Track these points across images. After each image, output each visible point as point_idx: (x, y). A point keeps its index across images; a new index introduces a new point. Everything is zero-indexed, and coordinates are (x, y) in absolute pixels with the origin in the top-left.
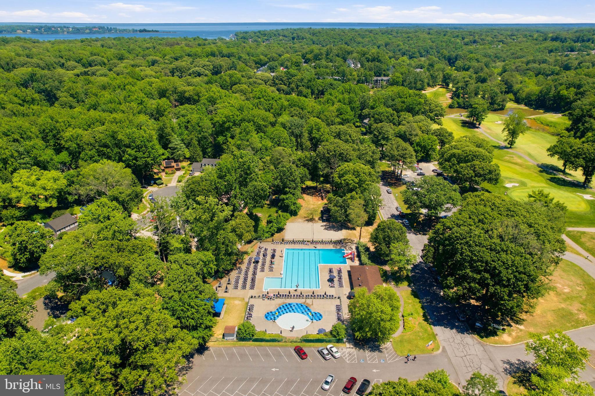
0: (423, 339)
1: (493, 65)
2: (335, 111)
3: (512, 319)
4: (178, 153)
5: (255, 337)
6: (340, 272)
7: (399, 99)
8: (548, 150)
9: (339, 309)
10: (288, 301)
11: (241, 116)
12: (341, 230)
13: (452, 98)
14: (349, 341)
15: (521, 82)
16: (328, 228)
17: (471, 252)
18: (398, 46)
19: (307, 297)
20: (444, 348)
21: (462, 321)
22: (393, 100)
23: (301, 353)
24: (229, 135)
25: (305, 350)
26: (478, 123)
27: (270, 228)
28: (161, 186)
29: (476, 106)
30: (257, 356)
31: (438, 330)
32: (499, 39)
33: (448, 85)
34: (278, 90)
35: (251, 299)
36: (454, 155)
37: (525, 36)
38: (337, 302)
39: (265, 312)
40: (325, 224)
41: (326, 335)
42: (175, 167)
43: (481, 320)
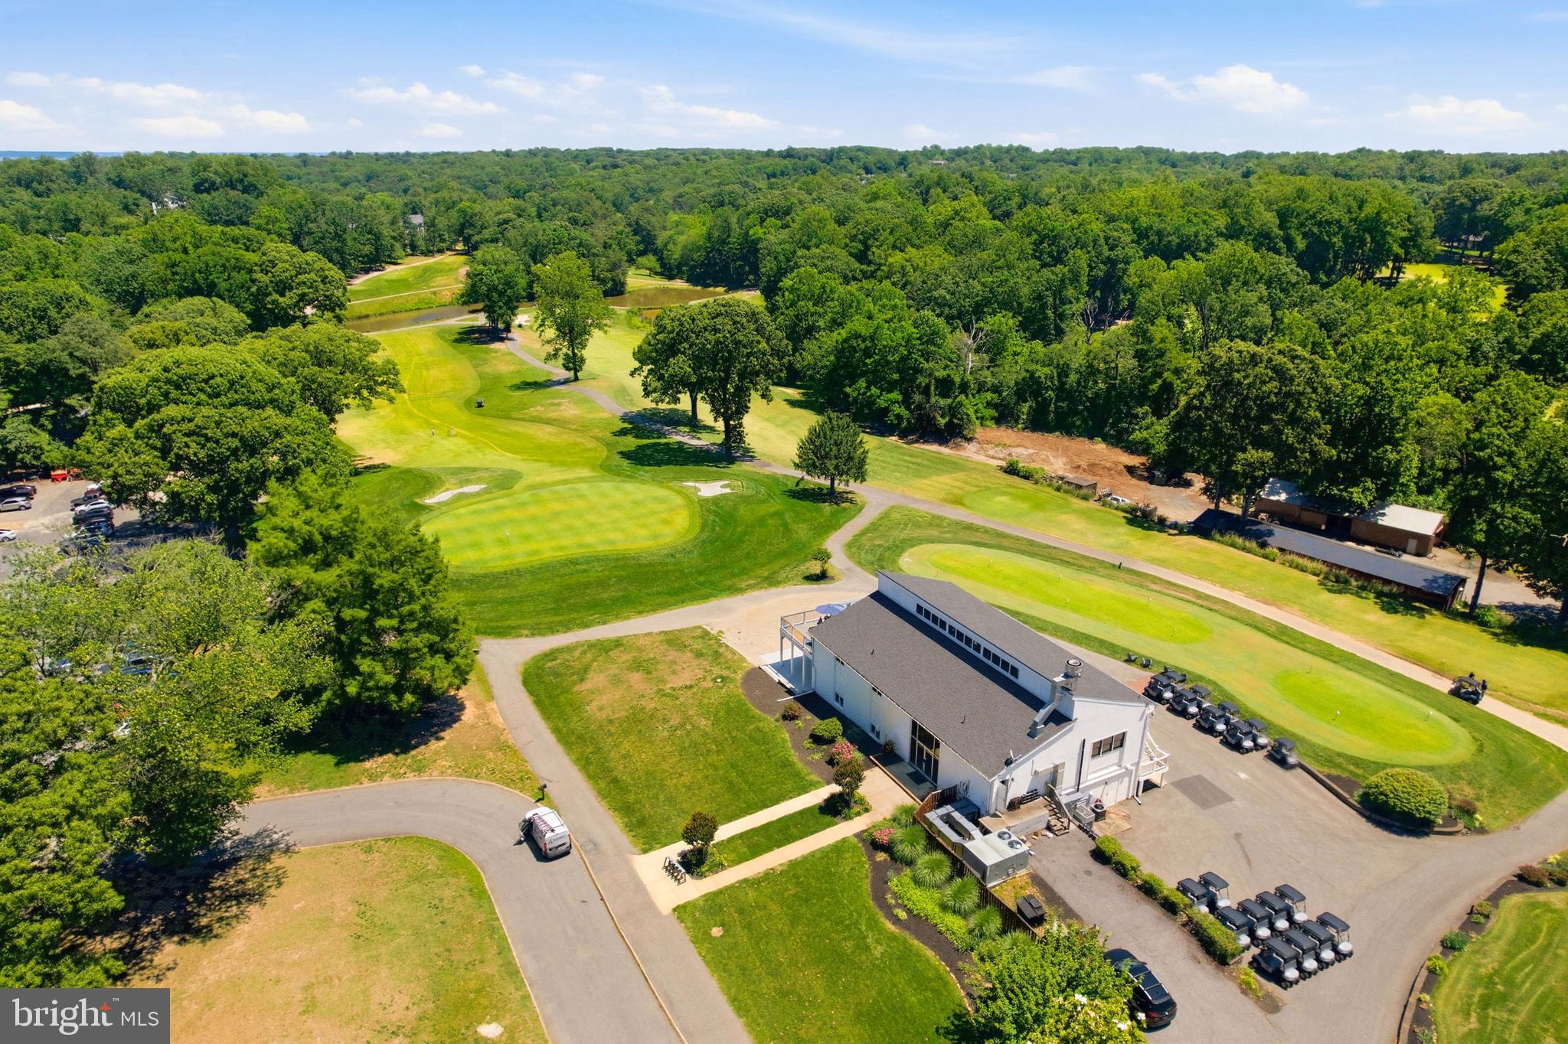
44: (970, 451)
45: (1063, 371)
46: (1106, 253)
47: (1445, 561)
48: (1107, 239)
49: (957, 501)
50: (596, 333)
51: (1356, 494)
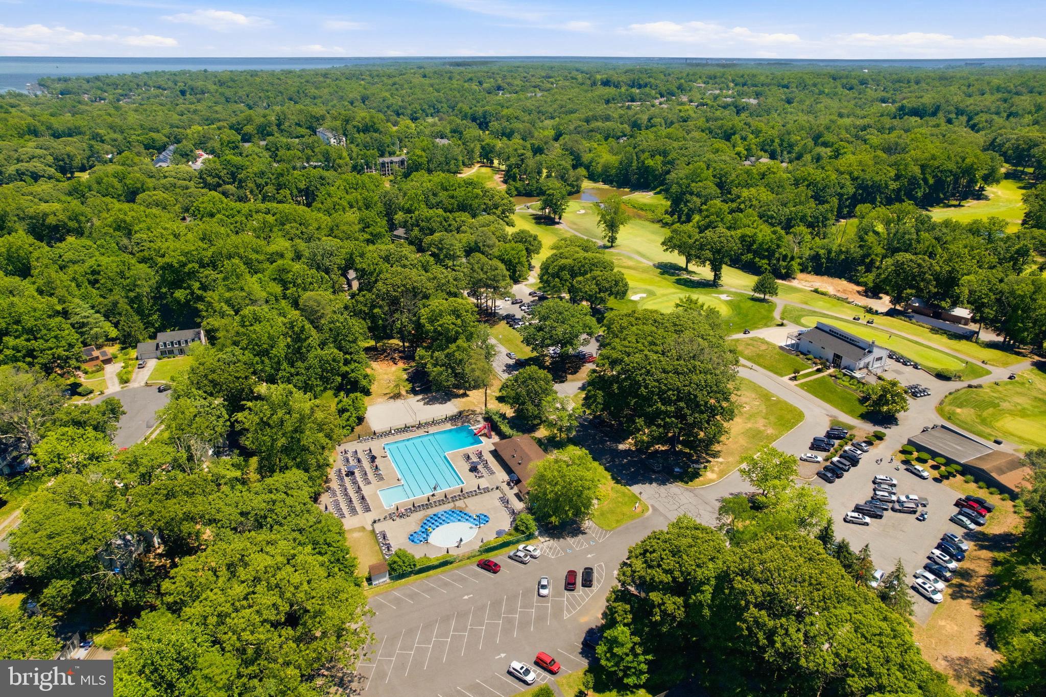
0: (626, 503)
1: (541, 125)
2: (356, 222)
3: (707, 454)
4: (92, 332)
5: (418, 567)
6: (480, 455)
7: (445, 193)
8: (663, 244)
9: (505, 501)
10: (431, 512)
11: (213, 249)
12: (450, 400)
13: (505, 182)
14: (541, 534)
15: (590, 151)
16: (431, 401)
17: (657, 381)
18: (384, 100)
19: (454, 499)
20: (653, 506)
21: (658, 472)
22: (435, 195)
23: (490, 567)
24: (197, 285)
25: (495, 560)
26: (557, 217)
27: (348, 420)
28: (92, 395)
29: (551, 191)
30: (433, 589)
31: (636, 489)
32: (533, 84)
33: (492, 163)
34: (224, 194)
35: (375, 525)
36: (562, 268)
37: (566, 79)
38: (498, 494)
39: (407, 535)
40: (420, 397)
41: (510, 535)
42: (101, 358)
43: (678, 465)
44: (795, 283)
45: (829, 252)
46: (839, 190)
47: (973, 327)
48: (839, 183)
49: (806, 303)
50: (621, 226)
51: (943, 304)
